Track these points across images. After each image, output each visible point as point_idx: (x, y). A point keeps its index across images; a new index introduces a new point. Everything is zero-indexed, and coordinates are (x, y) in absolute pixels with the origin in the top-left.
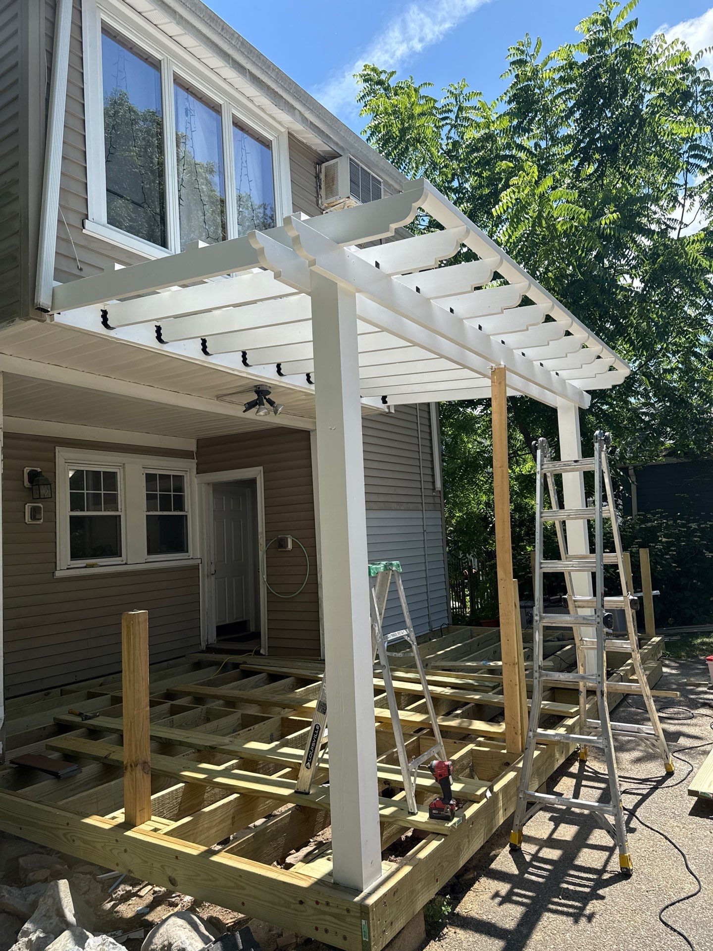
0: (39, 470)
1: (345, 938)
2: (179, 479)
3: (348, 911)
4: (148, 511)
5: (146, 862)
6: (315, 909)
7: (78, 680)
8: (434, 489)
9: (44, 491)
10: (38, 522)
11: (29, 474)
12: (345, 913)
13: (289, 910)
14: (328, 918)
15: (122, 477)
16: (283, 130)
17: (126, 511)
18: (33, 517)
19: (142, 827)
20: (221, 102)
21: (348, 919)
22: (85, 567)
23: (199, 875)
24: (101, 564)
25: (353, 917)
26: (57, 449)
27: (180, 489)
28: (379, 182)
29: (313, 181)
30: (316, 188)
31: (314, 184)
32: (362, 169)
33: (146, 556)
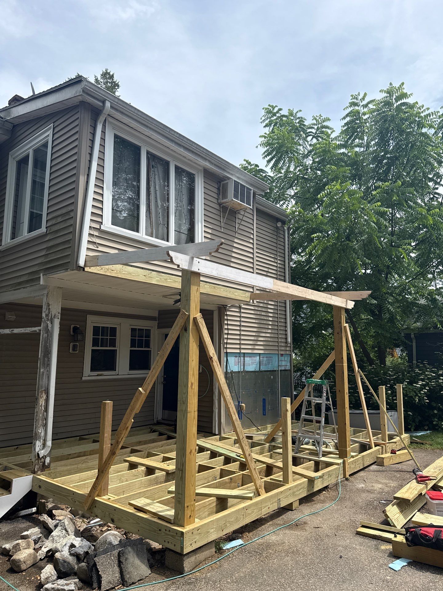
0: (78, 326)
1: (175, 545)
2: (148, 331)
3: (177, 534)
4: (131, 347)
5: (103, 512)
6: (165, 533)
7: (90, 433)
8: (286, 342)
9: (80, 337)
10: (76, 352)
11: (73, 328)
12: (175, 534)
13: (155, 534)
14: (169, 537)
15: (119, 330)
16: (201, 168)
17: (120, 347)
18: (74, 350)
19: (104, 497)
20: (169, 160)
21: (176, 537)
22: (97, 376)
23: (123, 518)
24: (105, 374)
25: (178, 536)
26: (88, 316)
27: (148, 336)
28: (251, 190)
29: (216, 191)
30: (218, 194)
31: (217, 192)
32: (241, 184)
33: (128, 371)
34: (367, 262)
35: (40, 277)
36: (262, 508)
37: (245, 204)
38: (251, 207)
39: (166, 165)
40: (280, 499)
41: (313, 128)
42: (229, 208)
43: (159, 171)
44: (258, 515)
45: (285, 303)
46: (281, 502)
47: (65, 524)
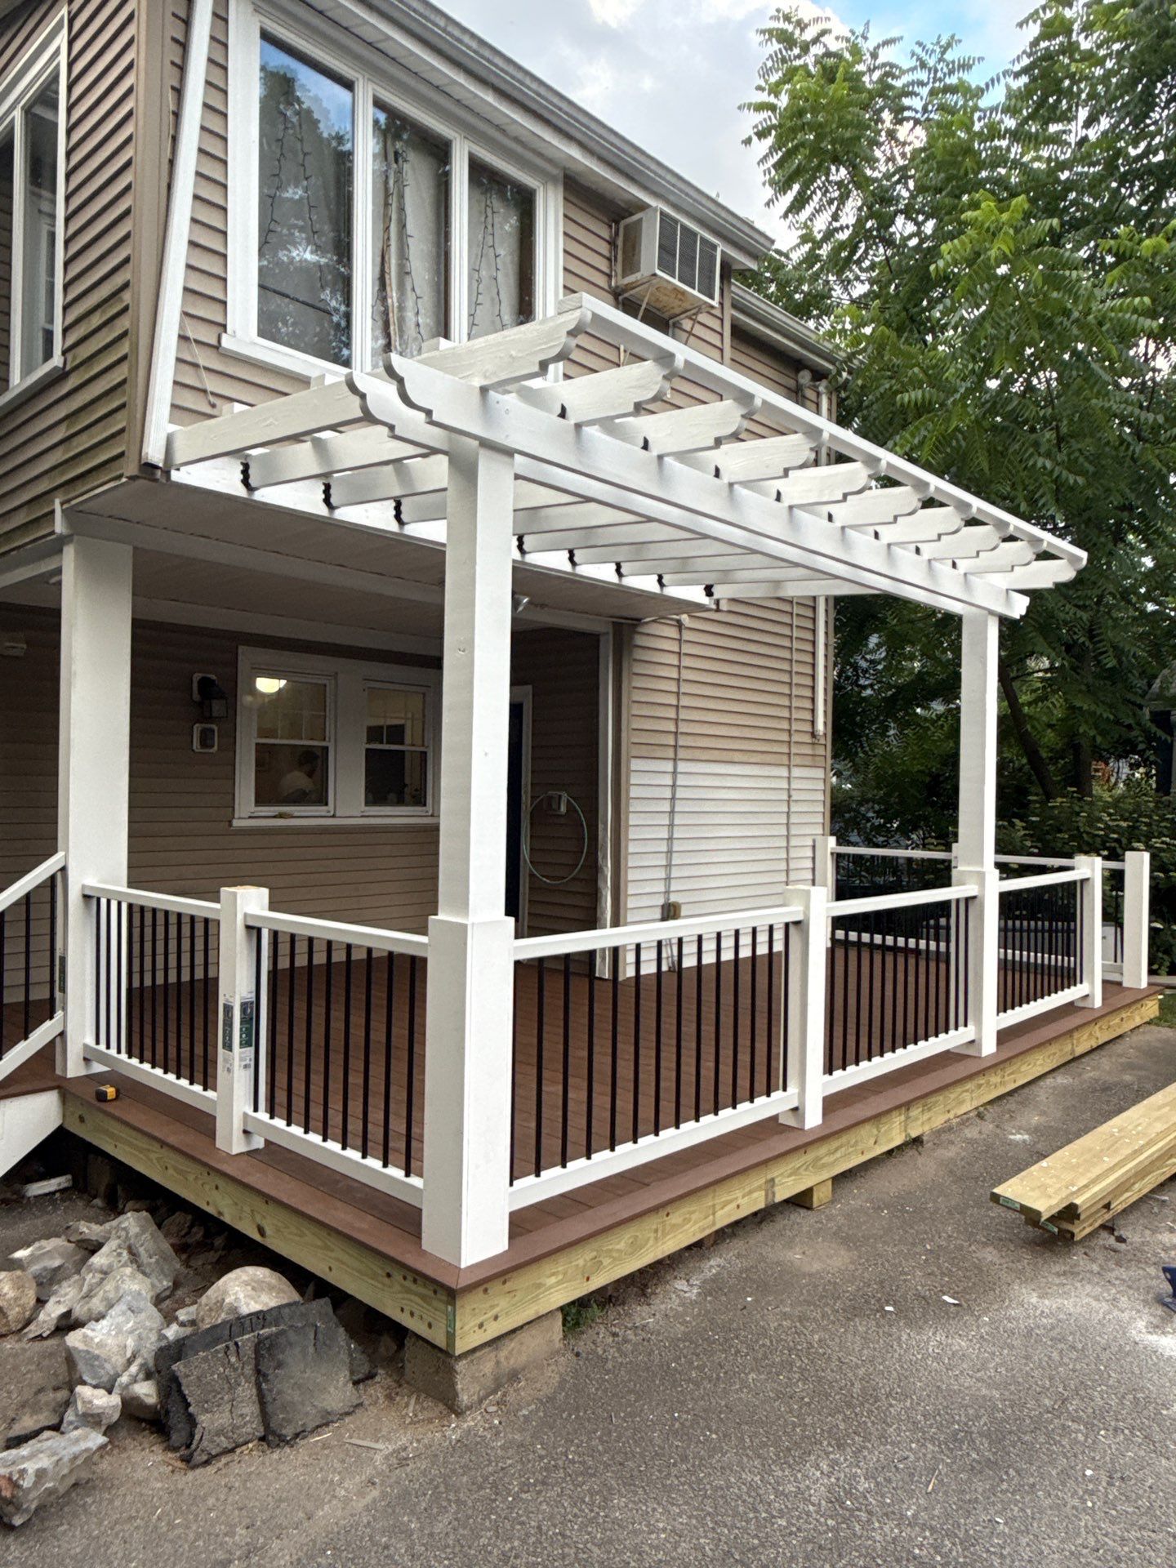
0: (213, 677)
1: (430, 1326)
3: (435, 1292)
4: (369, 742)
5: (237, 1204)
6: (402, 1285)
8: (813, 735)
10: (210, 751)
11: (199, 682)
12: (432, 1294)
13: (376, 1284)
14: (414, 1297)
15: (333, 692)
16: (555, 171)
17: (336, 740)
18: (203, 744)
20: (449, 137)
21: (435, 1303)
22: (275, 817)
23: (288, 1227)
24: (296, 814)
25: (439, 1300)
26: (241, 649)
28: (714, 247)
29: (604, 248)
30: (609, 259)
31: (606, 253)
32: (684, 227)
33: (363, 807)
34: (1071, 481)
35: (53, 512)
36: (717, 1207)
37: (695, 293)
38: (715, 303)
39: (439, 152)
40: (773, 1180)
41: (916, 95)
42: (644, 306)
43: (416, 173)
44: (704, 1229)
45: (814, 609)
46: (776, 1189)
47: (127, 1233)
